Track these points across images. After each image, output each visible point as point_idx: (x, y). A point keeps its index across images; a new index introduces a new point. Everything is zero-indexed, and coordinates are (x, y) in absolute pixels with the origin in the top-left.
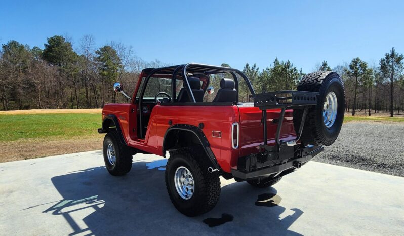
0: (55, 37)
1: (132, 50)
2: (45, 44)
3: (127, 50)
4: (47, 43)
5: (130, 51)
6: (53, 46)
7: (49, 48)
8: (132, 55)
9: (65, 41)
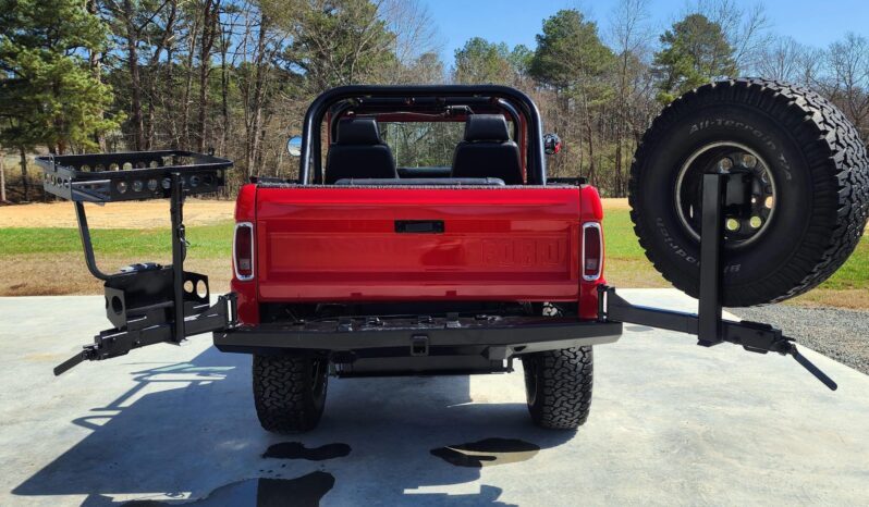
0: (559, 14)
1: (760, 17)
2: (538, 36)
3: (745, 20)
4: (542, 33)
5: (755, 20)
6: (554, 38)
7: (546, 43)
8: (761, 32)
9: (584, 21)
